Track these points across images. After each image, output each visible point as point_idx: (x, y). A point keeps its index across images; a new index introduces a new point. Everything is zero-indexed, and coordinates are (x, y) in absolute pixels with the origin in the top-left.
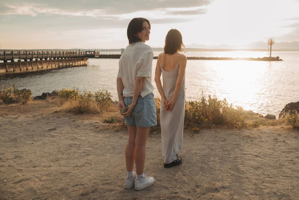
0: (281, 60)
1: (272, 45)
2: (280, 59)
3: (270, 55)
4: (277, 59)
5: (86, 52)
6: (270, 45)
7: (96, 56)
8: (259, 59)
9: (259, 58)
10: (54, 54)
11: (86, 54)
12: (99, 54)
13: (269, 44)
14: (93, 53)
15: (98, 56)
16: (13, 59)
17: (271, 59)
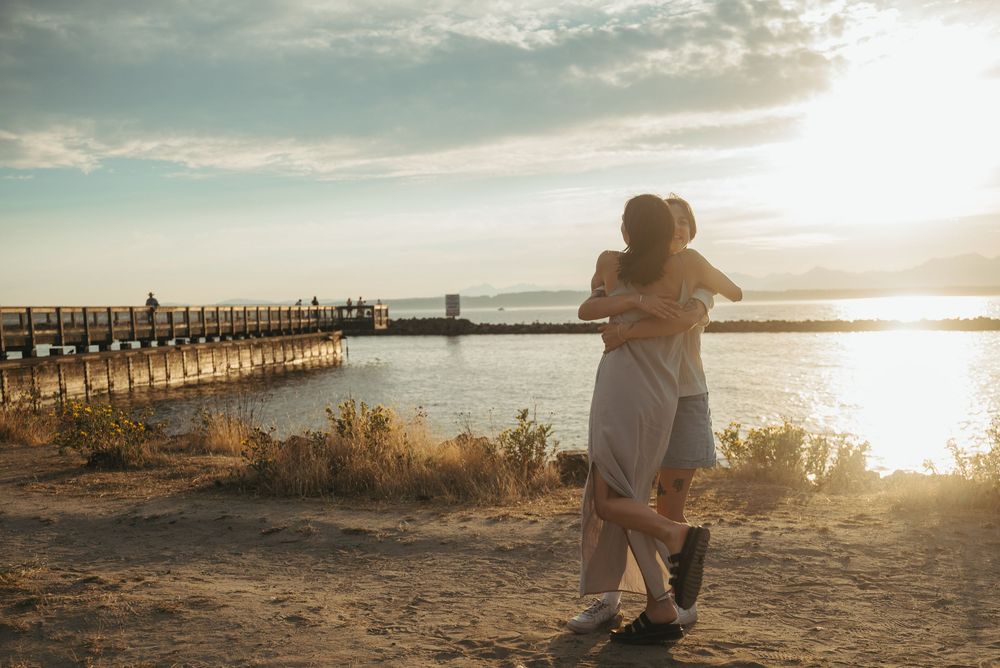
5: (340, 309)
7: (377, 326)
10: (162, 323)
11: (341, 318)
12: (387, 315)
15: (384, 326)
16: (33, 347)
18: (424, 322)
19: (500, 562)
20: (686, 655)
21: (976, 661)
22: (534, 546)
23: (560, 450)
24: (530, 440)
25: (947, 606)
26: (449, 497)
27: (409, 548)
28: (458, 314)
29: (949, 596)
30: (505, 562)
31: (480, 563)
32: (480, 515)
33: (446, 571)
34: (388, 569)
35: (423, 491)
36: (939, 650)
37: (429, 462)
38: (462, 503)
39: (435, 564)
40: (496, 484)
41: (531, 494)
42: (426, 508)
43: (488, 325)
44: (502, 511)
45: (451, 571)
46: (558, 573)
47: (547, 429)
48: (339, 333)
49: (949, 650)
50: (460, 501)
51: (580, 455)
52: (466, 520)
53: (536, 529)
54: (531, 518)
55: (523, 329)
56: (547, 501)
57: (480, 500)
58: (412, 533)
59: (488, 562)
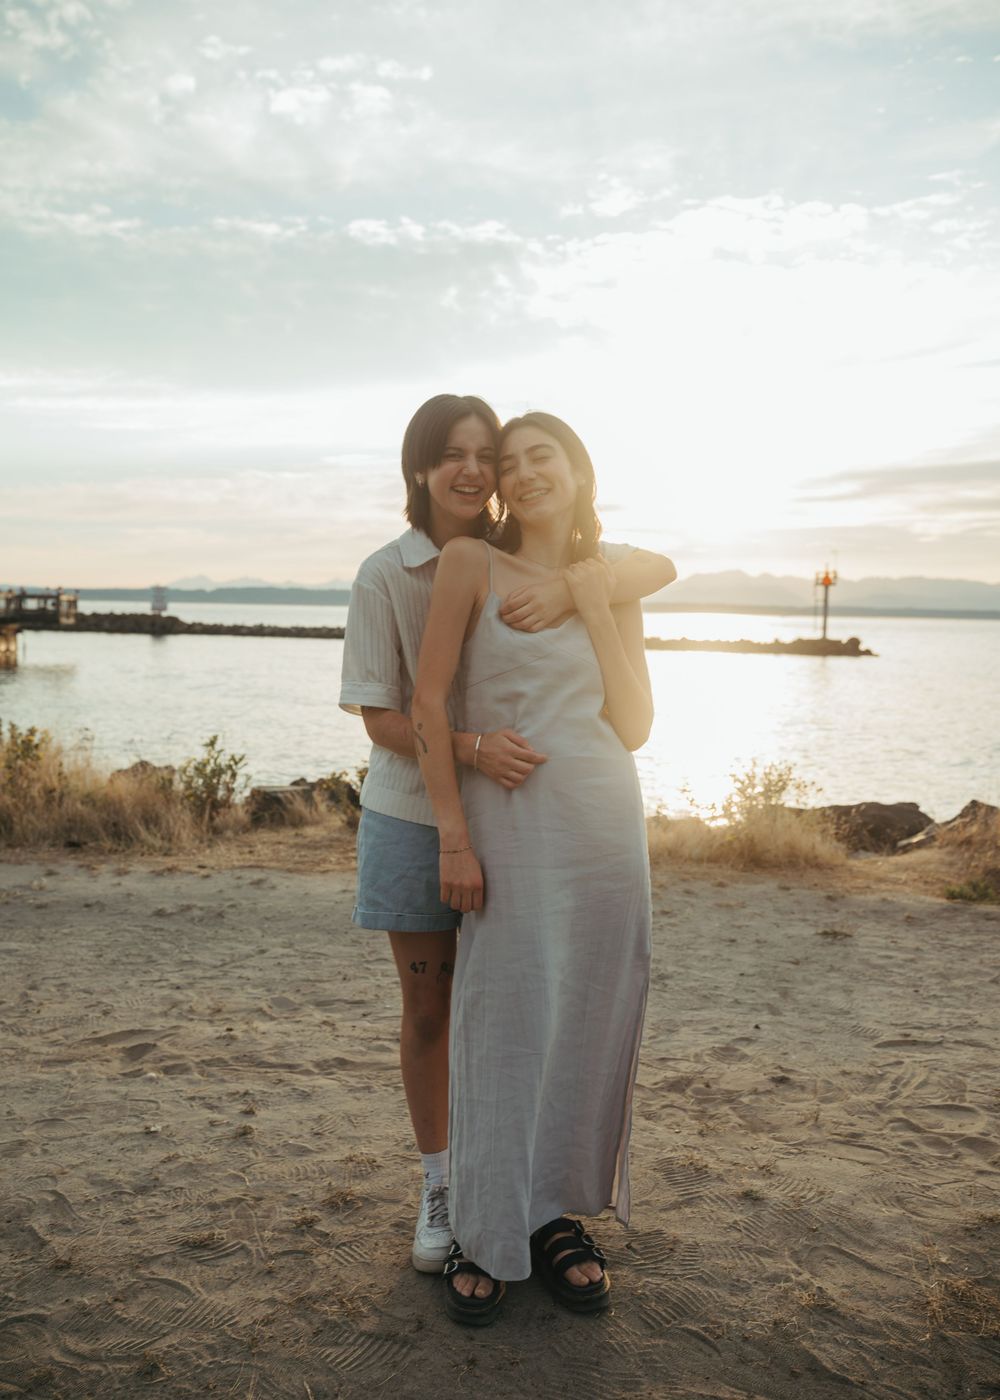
0: (868, 653)
1: (832, 589)
2: (862, 647)
3: (825, 628)
4: (852, 648)
6: (821, 589)
7: (64, 621)
8: (778, 648)
9: (777, 641)
11: (20, 609)
12: (76, 607)
13: (817, 584)
14: (50, 605)
15: (71, 621)
17: (826, 648)
18: (123, 617)
19: (156, 930)
20: (361, 1052)
21: (688, 1051)
22: (201, 909)
23: (255, 785)
24: (218, 772)
25: (667, 982)
26: (108, 844)
27: (43, 911)
28: (165, 609)
29: (671, 969)
30: (161, 930)
31: (128, 931)
32: (139, 867)
33: (84, 943)
34: (10, 940)
35: (75, 837)
36: (650, 1038)
37: (89, 799)
38: (123, 851)
39: (71, 934)
40: (168, 828)
41: (210, 840)
42: (75, 858)
43: (200, 624)
44: (170, 862)
45: (90, 943)
46: (226, 943)
47: (241, 760)
48: (15, 626)
49: (662, 1038)
50: (120, 849)
51: (276, 792)
52: (120, 873)
53: (210, 887)
54: (203, 872)
55: (244, 631)
56: (229, 850)
57: (145, 848)
58: (51, 891)
59: (140, 930)
